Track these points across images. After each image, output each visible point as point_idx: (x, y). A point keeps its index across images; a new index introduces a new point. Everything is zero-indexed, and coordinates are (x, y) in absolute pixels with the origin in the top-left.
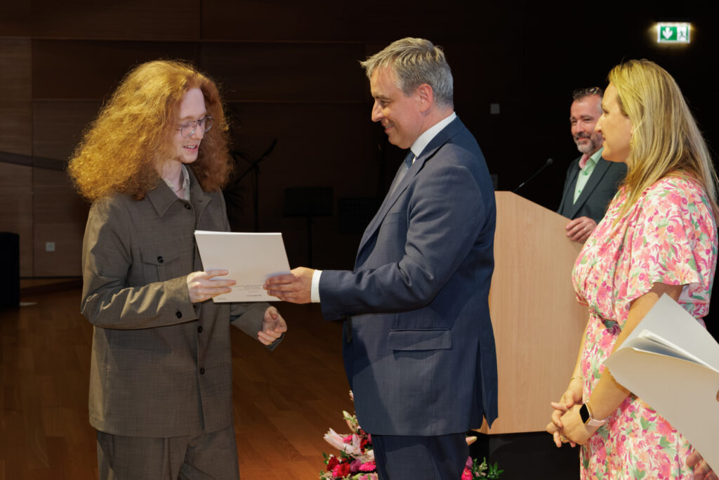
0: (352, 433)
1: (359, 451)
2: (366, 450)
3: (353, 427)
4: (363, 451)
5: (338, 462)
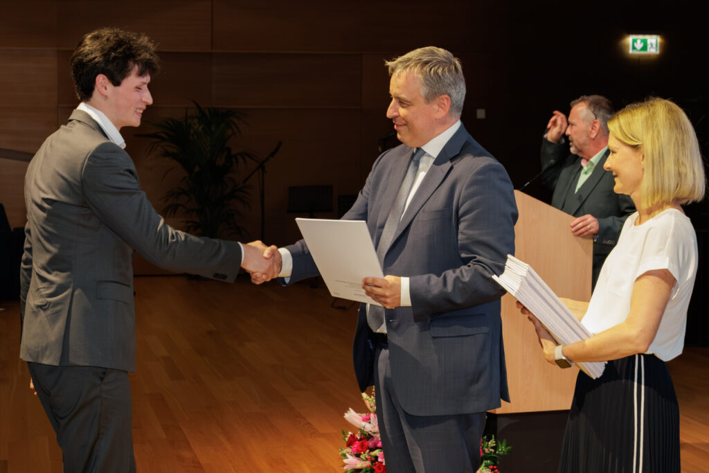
0: (370, 412)
3: (371, 407)
5: (357, 439)
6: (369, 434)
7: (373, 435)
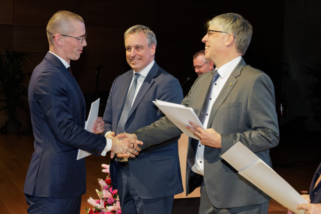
0: (100, 199)
1: (103, 207)
2: (106, 206)
3: (101, 196)
4: (105, 207)
5: (93, 212)
6: (99, 210)
7: (101, 210)
